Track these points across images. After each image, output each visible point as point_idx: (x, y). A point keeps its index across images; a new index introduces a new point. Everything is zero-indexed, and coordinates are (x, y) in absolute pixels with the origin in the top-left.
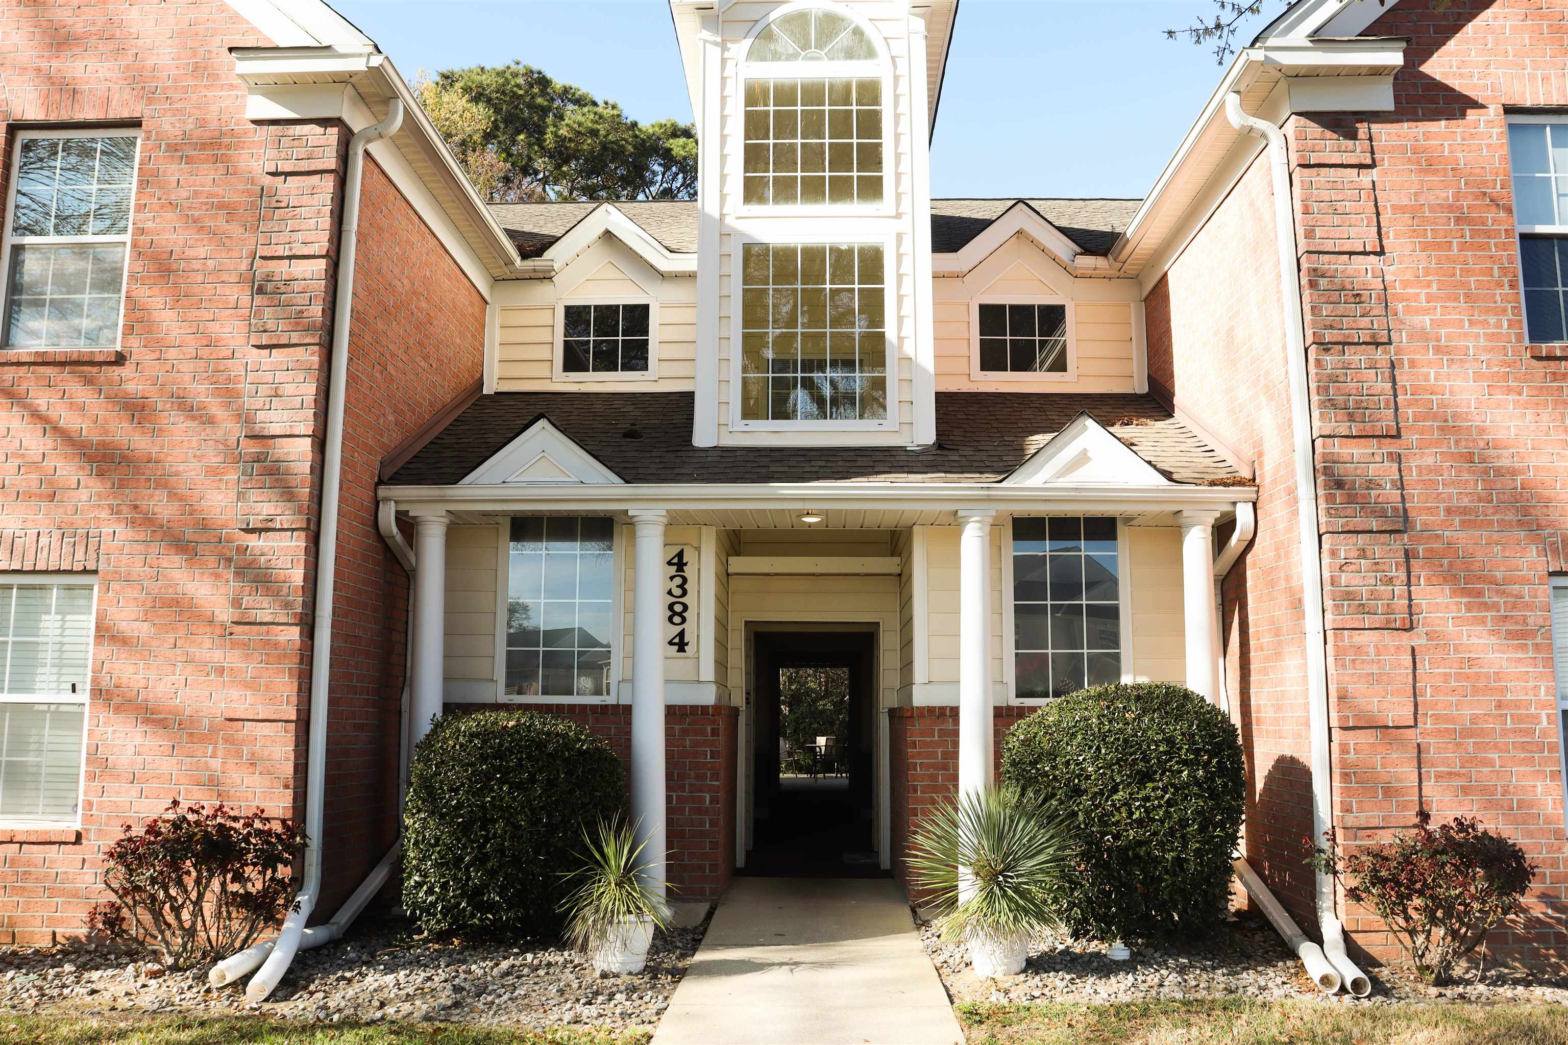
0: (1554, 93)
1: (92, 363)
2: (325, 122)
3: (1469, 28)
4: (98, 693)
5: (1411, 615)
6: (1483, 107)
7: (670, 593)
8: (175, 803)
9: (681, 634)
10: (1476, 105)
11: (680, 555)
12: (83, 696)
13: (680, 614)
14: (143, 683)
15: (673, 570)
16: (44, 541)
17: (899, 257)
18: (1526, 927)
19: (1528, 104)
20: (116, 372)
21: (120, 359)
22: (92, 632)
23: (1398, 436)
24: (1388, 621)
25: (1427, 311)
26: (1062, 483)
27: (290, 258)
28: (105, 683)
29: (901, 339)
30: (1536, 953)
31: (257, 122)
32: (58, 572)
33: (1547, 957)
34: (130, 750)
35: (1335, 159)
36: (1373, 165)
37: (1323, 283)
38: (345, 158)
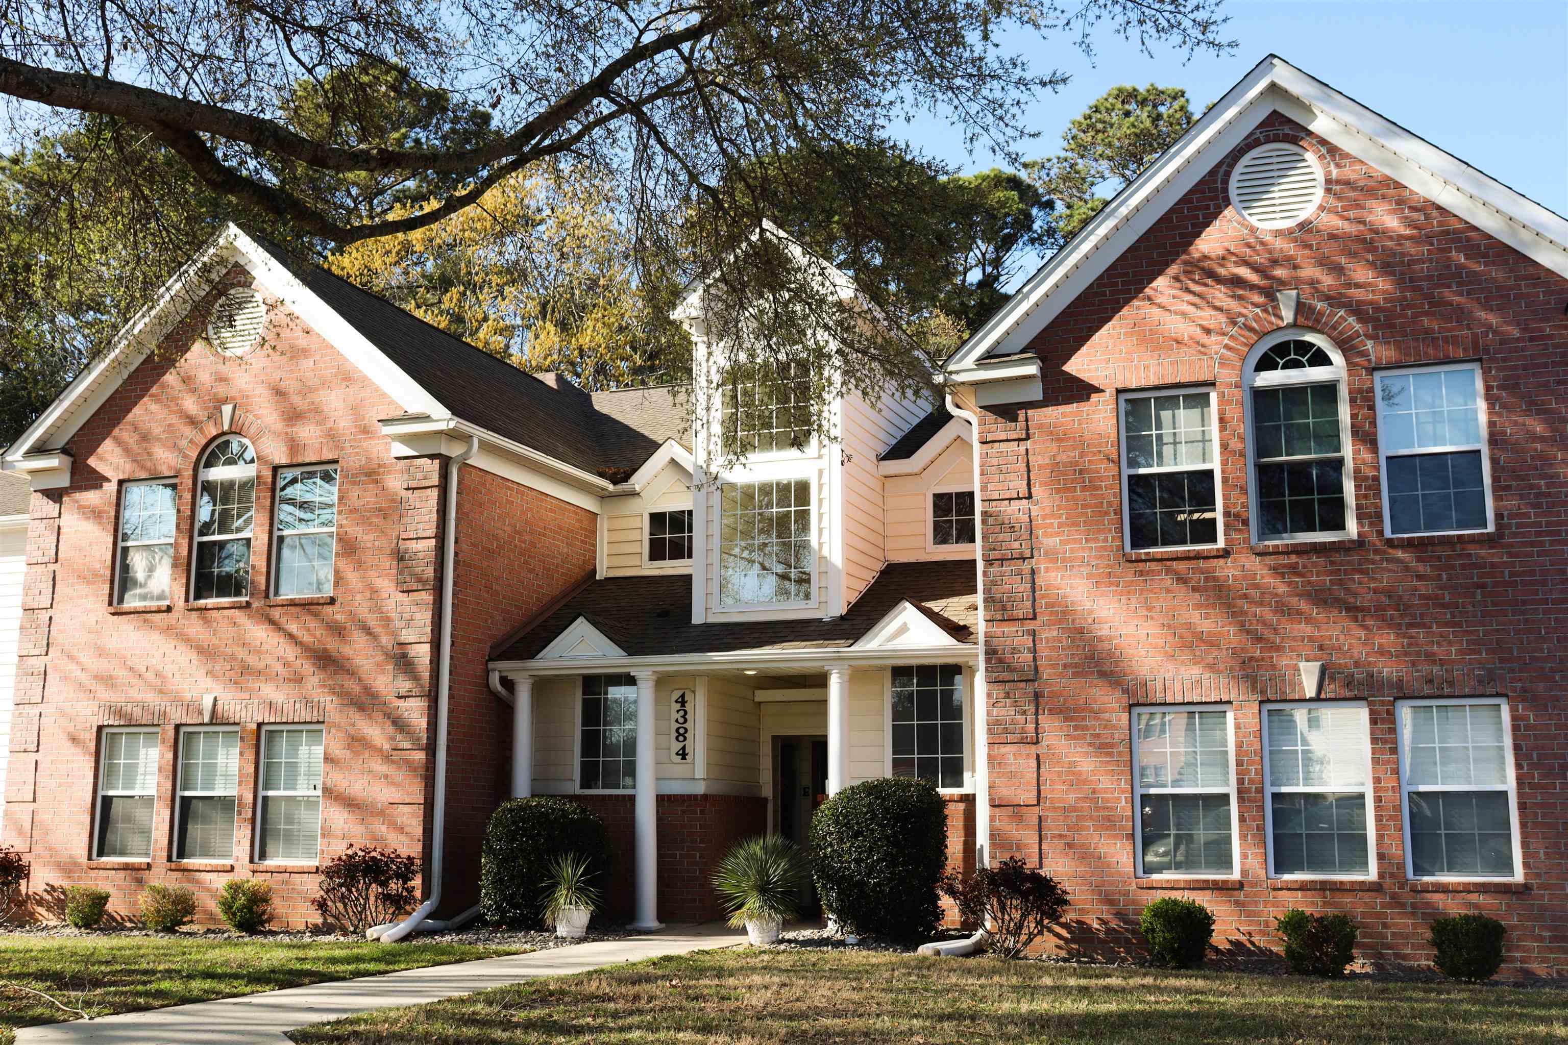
0: (1152, 377)
1: (318, 604)
2: (432, 457)
3: (1097, 336)
4: (326, 790)
5: (1037, 734)
6: (1103, 391)
7: (677, 721)
8: (351, 845)
9: (684, 748)
10: (1098, 390)
11: (683, 696)
12: (319, 792)
13: (683, 735)
14: (347, 784)
15: (678, 706)
16: (297, 705)
17: (820, 486)
18: (1106, 933)
19: (1134, 386)
20: (329, 609)
21: (332, 601)
22: (322, 756)
23: (1034, 618)
24: (1022, 738)
25: (1058, 534)
26: (890, 646)
27: (417, 539)
28: (329, 784)
29: (820, 544)
30: (1112, 950)
31: (398, 458)
32: (305, 723)
33: (1119, 953)
34: (342, 822)
35: (1003, 436)
36: (1028, 438)
37: (991, 520)
38: (444, 476)
